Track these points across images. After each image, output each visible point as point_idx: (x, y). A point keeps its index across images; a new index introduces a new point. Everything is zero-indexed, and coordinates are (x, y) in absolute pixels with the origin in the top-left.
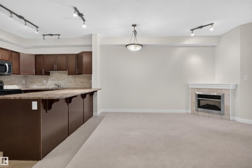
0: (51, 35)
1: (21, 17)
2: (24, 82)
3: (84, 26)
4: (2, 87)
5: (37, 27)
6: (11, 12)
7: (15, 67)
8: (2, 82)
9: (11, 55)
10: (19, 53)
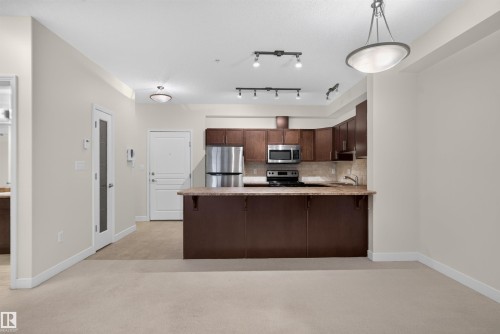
1: (268, 89)
2: (333, 172)
3: (299, 65)
5: (298, 90)
6: (255, 89)
7: (307, 151)
8: (296, 172)
9: (301, 136)
10: (314, 130)
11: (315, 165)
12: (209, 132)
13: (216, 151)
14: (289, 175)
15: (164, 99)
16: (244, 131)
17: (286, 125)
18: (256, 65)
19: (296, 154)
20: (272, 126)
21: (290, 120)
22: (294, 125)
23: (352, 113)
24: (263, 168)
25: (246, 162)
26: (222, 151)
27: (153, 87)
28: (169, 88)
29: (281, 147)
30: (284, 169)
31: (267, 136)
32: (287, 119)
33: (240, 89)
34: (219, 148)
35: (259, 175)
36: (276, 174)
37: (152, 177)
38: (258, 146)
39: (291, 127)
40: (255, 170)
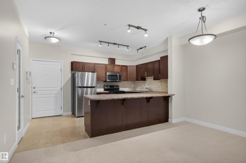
0: (141, 48)
1: (115, 44)
3: (146, 35)
4: (118, 89)
5: (128, 46)
6: (108, 43)
7: (124, 75)
8: (118, 86)
9: (122, 69)
10: (127, 66)
12: (73, 63)
14: (115, 87)
16: (94, 64)
18: (129, 31)
19: (120, 77)
21: (116, 60)
24: (103, 84)
31: (106, 68)
33: (101, 42)
35: (100, 88)
36: (109, 87)
37: (34, 90)
39: (116, 64)
40: (98, 85)
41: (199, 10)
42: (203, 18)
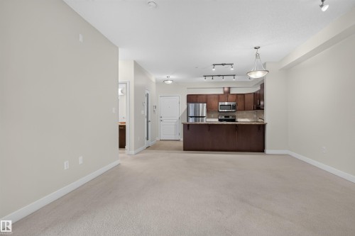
1: (219, 76)
2: (255, 116)
3: (232, 69)
5: (234, 76)
6: (213, 76)
7: (240, 105)
8: (235, 116)
9: (237, 97)
10: (244, 94)
11: (245, 113)
12: (189, 96)
13: (192, 106)
14: (231, 118)
15: (170, 82)
16: (207, 95)
17: (229, 92)
18: (214, 70)
19: (234, 107)
20: (222, 92)
21: (231, 89)
22: (233, 92)
23: (259, 88)
24: (217, 114)
25: (207, 111)
26: (195, 106)
27: (165, 77)
28: (172, 77)
29: (226, 103)
30: (227, 114)
31: (218, 97)
32: (229, 88)
33: (205, 76)
34: (193, 104)
35: (214, 118)
36: (223, 118)
37: (161, 119)
38: (214, 103)
39: (231, 93)
40: (212, 116)
41: (255, 48)
42: (257, 56)
